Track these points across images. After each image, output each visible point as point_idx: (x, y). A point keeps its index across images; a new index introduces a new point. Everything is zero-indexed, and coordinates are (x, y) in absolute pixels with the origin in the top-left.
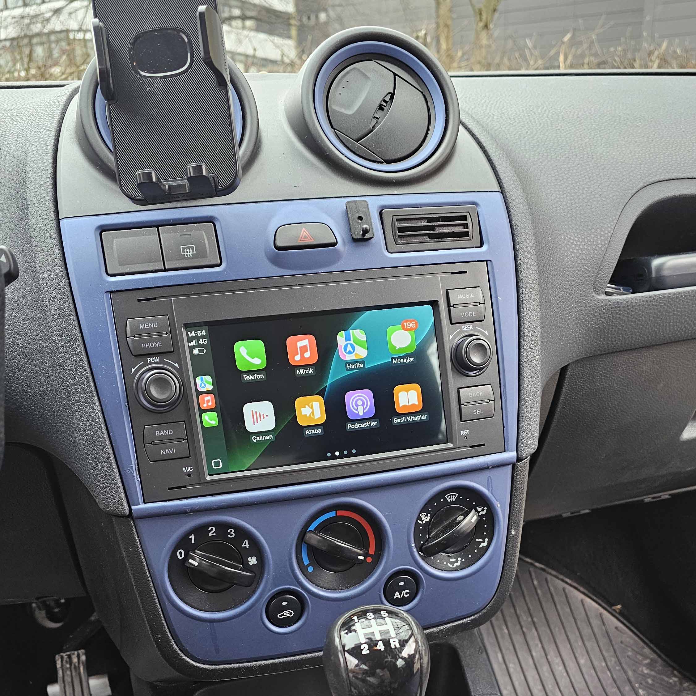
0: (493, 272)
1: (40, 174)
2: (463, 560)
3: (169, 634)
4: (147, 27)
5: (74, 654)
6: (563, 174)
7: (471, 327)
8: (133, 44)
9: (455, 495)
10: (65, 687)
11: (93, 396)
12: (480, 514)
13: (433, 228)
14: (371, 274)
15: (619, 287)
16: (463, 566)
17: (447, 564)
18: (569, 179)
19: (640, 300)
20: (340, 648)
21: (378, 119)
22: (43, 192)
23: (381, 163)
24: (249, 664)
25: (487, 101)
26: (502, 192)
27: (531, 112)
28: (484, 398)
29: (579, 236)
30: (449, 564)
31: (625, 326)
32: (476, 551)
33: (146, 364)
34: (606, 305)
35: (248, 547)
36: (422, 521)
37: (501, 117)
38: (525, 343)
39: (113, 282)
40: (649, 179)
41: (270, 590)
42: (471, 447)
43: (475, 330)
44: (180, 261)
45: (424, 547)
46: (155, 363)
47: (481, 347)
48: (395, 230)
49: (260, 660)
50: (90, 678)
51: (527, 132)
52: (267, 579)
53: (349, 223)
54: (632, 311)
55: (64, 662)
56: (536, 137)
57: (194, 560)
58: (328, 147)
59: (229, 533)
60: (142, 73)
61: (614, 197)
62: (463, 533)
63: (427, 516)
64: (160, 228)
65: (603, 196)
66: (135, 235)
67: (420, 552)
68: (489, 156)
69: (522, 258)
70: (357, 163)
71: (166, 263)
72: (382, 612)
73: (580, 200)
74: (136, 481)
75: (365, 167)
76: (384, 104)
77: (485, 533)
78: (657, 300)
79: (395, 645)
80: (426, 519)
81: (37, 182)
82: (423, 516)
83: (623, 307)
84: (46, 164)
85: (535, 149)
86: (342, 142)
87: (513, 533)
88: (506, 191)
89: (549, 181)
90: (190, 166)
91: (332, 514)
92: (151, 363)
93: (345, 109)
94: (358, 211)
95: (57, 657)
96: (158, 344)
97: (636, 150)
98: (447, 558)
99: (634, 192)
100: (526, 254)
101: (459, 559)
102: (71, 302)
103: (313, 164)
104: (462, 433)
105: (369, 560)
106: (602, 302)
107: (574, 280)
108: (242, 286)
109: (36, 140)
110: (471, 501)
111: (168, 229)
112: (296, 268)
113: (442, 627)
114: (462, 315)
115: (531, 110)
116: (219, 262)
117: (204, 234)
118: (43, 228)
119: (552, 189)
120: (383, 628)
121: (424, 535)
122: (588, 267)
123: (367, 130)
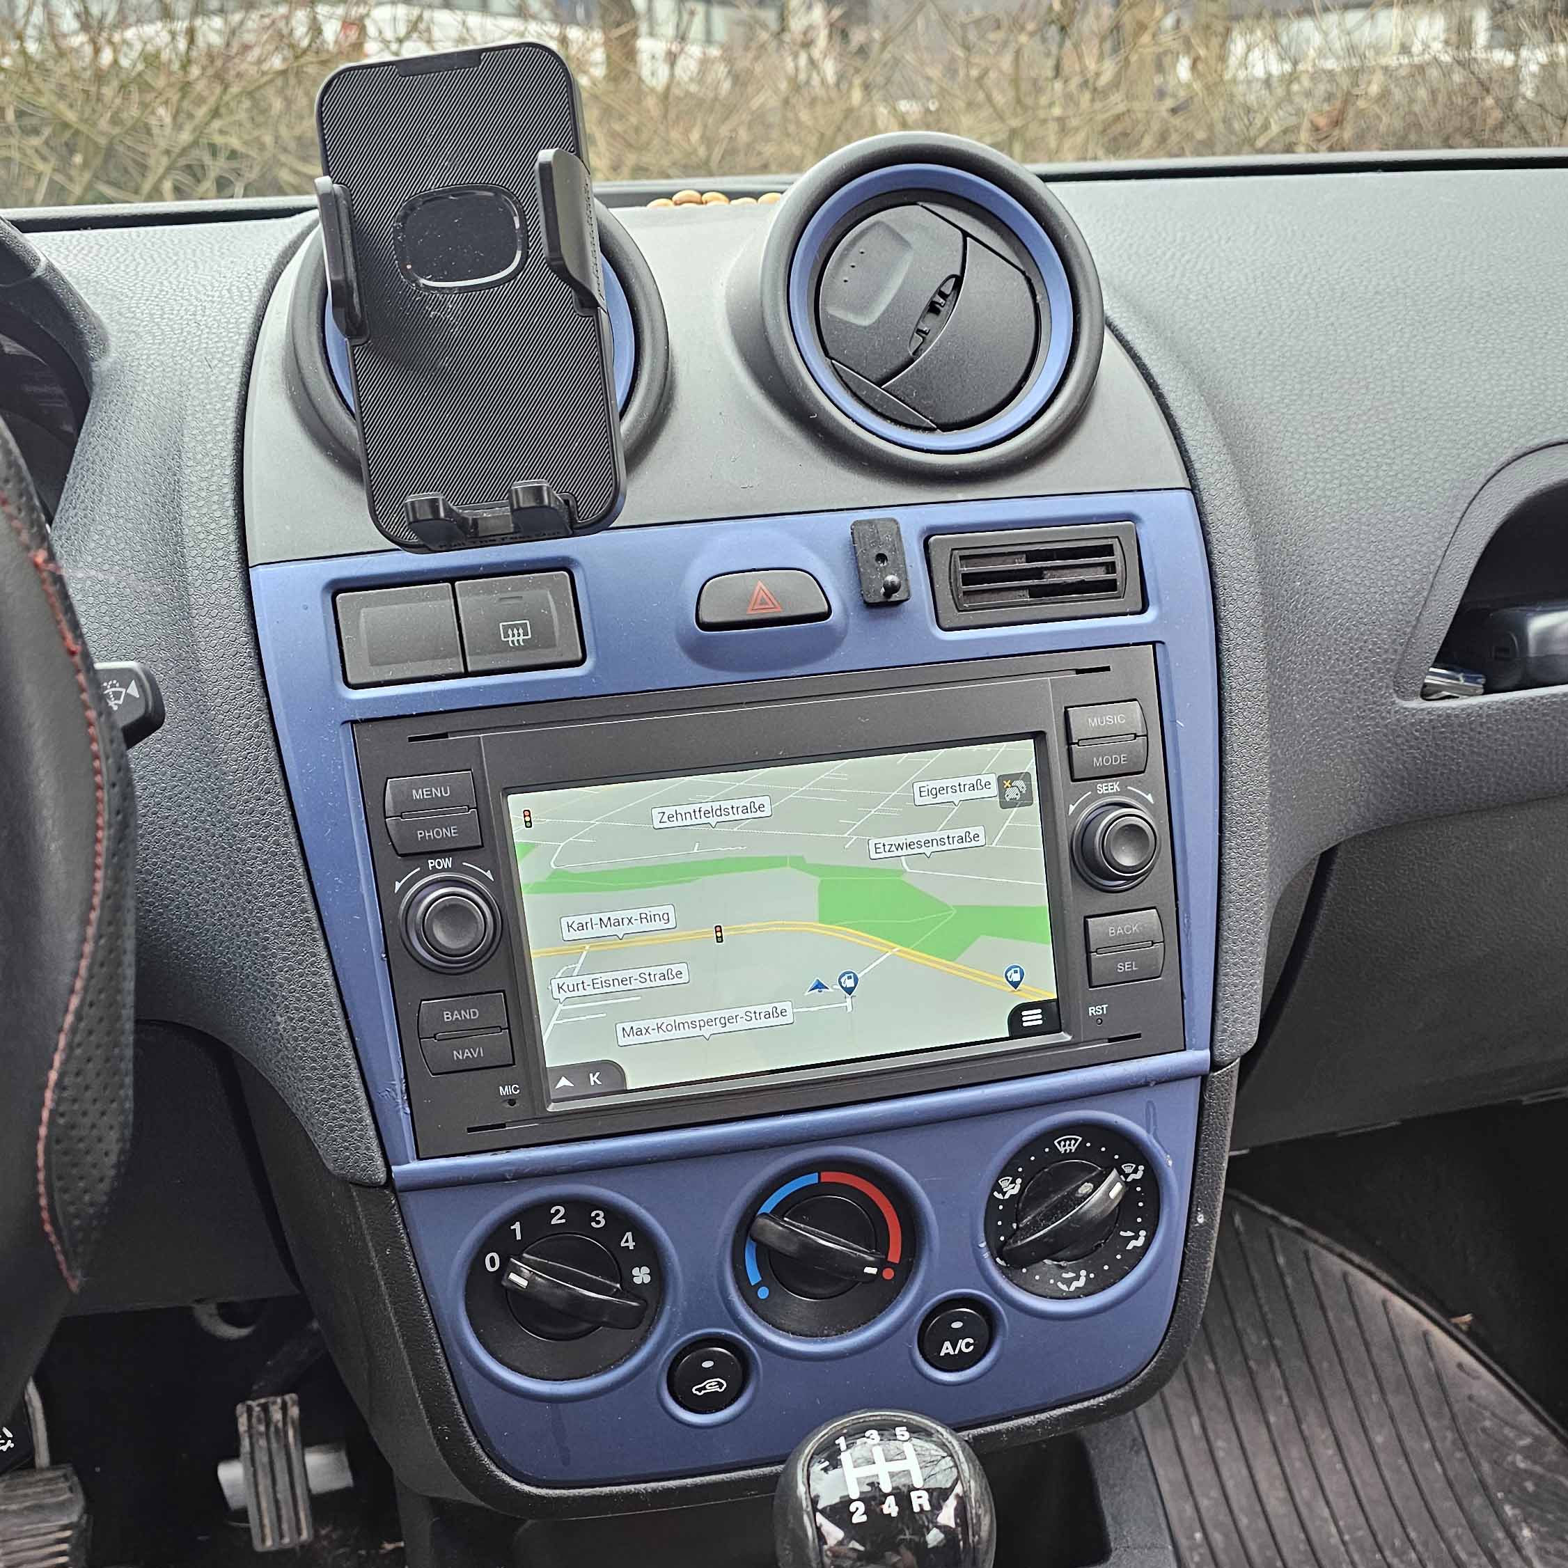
0: (1168, 668)
1: (208, 467)
2: (1092, 1276)
3: (465, 1424)
4: (432, 184)
5: (274, 1403)
7: (1116, 786)
8: (403, 219)
9: (1076, 1140)
10: (255, 1474)
11: (314, 940)
12: (1129, 1179)
13: (1038, 573)
14: (904, 677)
15: (1457, 676)
16: (1091, 1288)
17: (1055, 1283)
18: (1347, 445)
19: (1498, 709)
20: (806, 1503)
21: (926, 333)
22: (215, 507)
23: (931, 430)
24: (632, 1488)
25: (1177, 256)
26: (1194, 489)
27: (1273, 282)
28: (1141, 938)
30: (1059, 1284)
31: (1464, 764)
32: (1119, 1257)
33: (426, 872)
34: (1422, 721)
35: (632, 1248)
36: (1004, 1194)
37: (1205, 296)
38: (1233, 819)
39: (358, 701)
40: (1528, 441)
41: (677, 1338)
42: (1110, 1040)
43: (1124, 792)
44: (499, 655)
45: (1006, 1248)
46: (444, 870)
47: (1134, 833)
48: (956, 580)
50: (307, 1450)
51: (1260, 333)
52: (673, 1315)
53: (858, 568)
54: (1479, 733)
55: (254, 1420)
56: (1280, 344)
57: (519, 1274)
58: (817, 403)
59: (594, 1219)
60: (422, 281)
61: (1447, 485)
62: (1091, 1221)
63: (1013, 1182)
64: (457, 583)
65: (1420, 481)
66: (406, 599)
67: (998, 1260)
68: (1168, 408)
69: (1233, 637)
70: (878, 436)
71: (468, 659)
72: (898, 1429)
73: (1371, 493)
74: (402, 1113)
75: (896, 443)
76: (942, 301)
78: (1536, 710)
79: (921, 1506)
80: (1011, 1189)
81: (203, 484)
82: (1004, 1183)
83: (1461, 725)
84: (222, 444)
85: (1275, 374)
86: (847, 386)
87: (1201, 1219)
88: (1202, 487)
90: (520, 486)
91: (812, 1179)
92: (435, 871)
93: (856, 314)
94: (877, 541)
95: (240, 1409)
96: (451, 832)
97: (1501, 371)
98: (1055, 1270)
99: (1492, 470)
100: (1241, 627)
101: (1083, 1273)
102: (271, 744)
103: (782, 437)
104: (1092, 1011)
105: (888, 1274)
106: (1413, 715)
107: (1352, 670)
108: (628, 708)
109: (202, 387)
110: (1111, 1152)
111: (474, 586)
112: (741, 668)
113: (1043, 1416)
114: (1098, 762)
115: (1274, 278)
116: (580, 655)
117: (550, 597)
118: (215, 587)
119: (1309, 470)
120: (897, 1466)
121: (1007, 1224)
122: (1384, 641)
123: (901, 360)
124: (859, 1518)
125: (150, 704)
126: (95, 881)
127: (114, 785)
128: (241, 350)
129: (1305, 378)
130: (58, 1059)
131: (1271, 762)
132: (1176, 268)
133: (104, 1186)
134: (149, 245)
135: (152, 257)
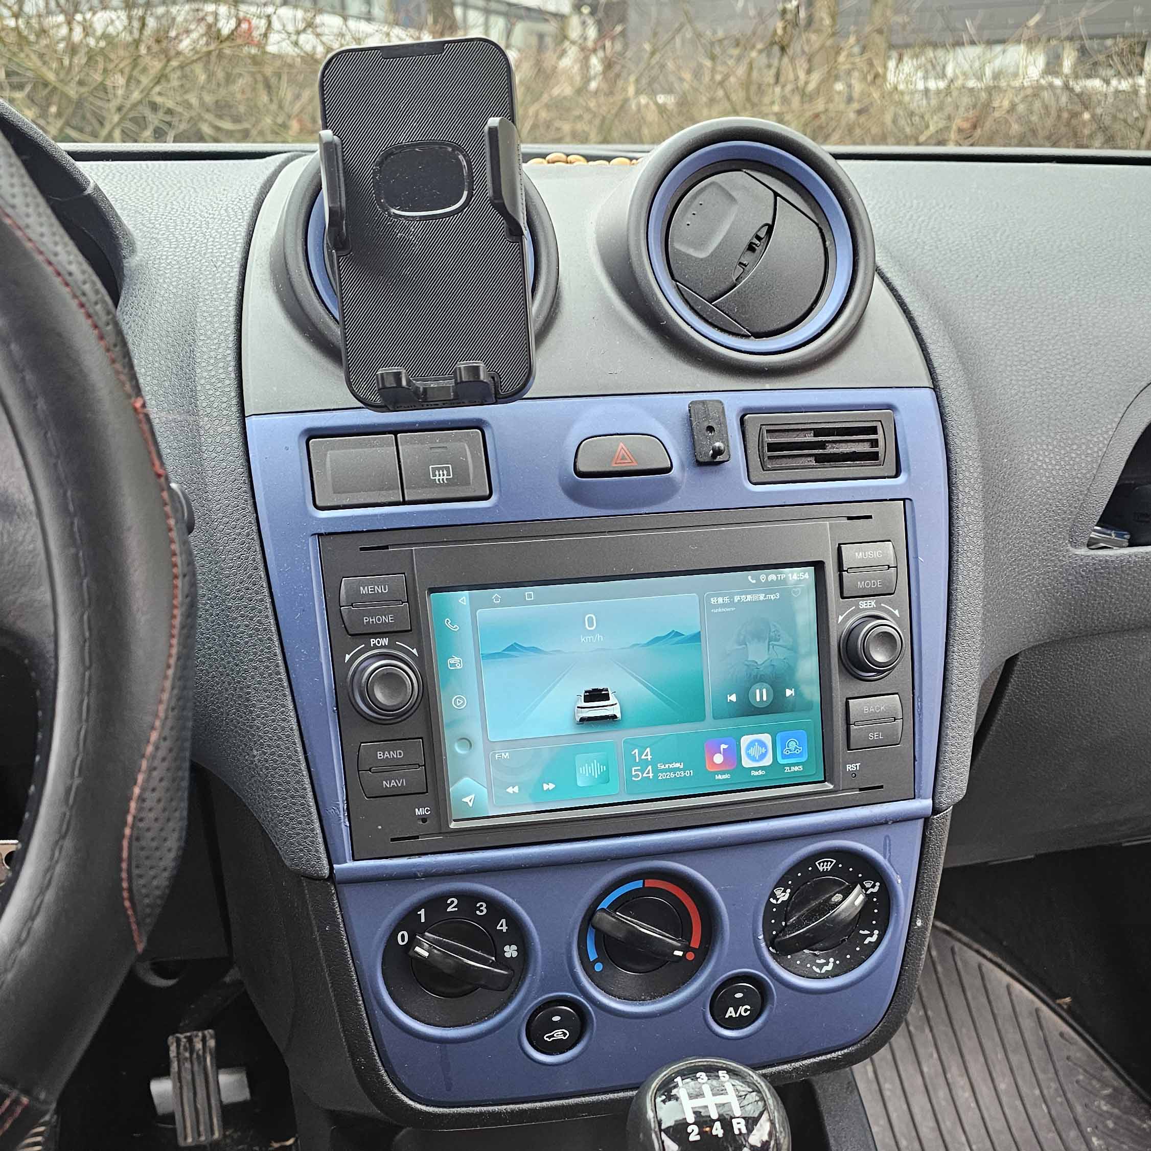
0: (914, 518)
1: (216, 341)
2: (838, 962)
3: (377, 1058)
4: (403, 139)
5: (197, 1036)
6: (1032, 352)
7: (873, 603)
8: (380, 164)
9: (832, 862)
10: (181, 1088)
11: (284, 695)
12: (868, 892)
13: (822, 445)
14: (723, 517)
15: (1109, 532)
16: (838, 971)
17: (811, 967)
19: (1142, 557)
20: (653, 1123)
21: (745, 266)
22: (221, 371)
23: (747, 336)
24: (496, 1108)
25: (915, 217)
26: (936, 388)
27: (985, 239)
28: (886, 715)
29: (1052, 455)
30: (814, 968)
31: (1116, 597)
32: (858, 949)
33: (369, 648)
34: (1087, 564)
35: (505, 931)
36: (777, 900)
37: (937, 248)
38: (956, 631)
39: (324, 519)
41: (536, 999)
42: (861, 790)
43: (879, 608)
44: (428, 489)
45: (778, 940)
46: (382, 647)
47: (887, 639)
48: (763, 447)
49: (513, 1104)
50: (221, 1071)
51: (977, 276)
52: (532, 980)
53: (692, 435)
54: (1128, 574)
55: (182, 1048)
56: (991, 285)
57: (421, 947)
58: (666, 313)
59: (478, 909)
60: (393, 210)
61: (1112, 393)
62: (840, 922)
63: (784, 891)
64: (399, 435)
65: (1093, 390)
66: (360, 445)
67: (771, 949)
68: (918, 328)
69: (961, 497)
70: (710, 340)
71: (405, 491)
72: (720, 1072)
73: (1057, 397)
74: (343, 826)
75: (722, 345)
76: (757, 242)
77: (874, 922)
79: (739, 1129)
80: (783, 896)
81: (212, 354)
82: (778, 892)
83: (1115, 568)
84: (226, 325)
85: (988, 307)
86: (686, 302)
87: (919, 923)
88: (941, 387)
89: (1009, 363)
90: (462, 365)
91: (638, 884)
92: (375, 647)
93: (696, 249)
94: (707, 417)
95: (171, 1039)
96: (388, 619)
98: (811, 957)
100: (967, 490)
101: (832, 960)
102: (258, 548)
103: (639, 337)
104: (849, 767)
105: (690, 956)
106: (1081, 560)
107: (1040, 525)
108: (522, 532)
109: (210, 281)
110: (856, 872)
111: (411, 437)
112: (606, 506)
113: (797, 1064)
114: (860, 585)
115: (985, 236)
116: (488, 492)
117: (467, 447)
118: (220, 430)
119: (1014, 378)
120: (721, 1099)
121: (778, 922)
122: (1063, 505)
123: (728, 284)
124: (694, 1137)
125: (186, 515)
126: (171, 646)
127: (184, 576)
128: (238, 255)
129: (1010, 311)
130: (140, 778)
131: (985, 590)
132: (914, 226)
133: (166, 874)
134: (157, 174)
135: (161, 183)
